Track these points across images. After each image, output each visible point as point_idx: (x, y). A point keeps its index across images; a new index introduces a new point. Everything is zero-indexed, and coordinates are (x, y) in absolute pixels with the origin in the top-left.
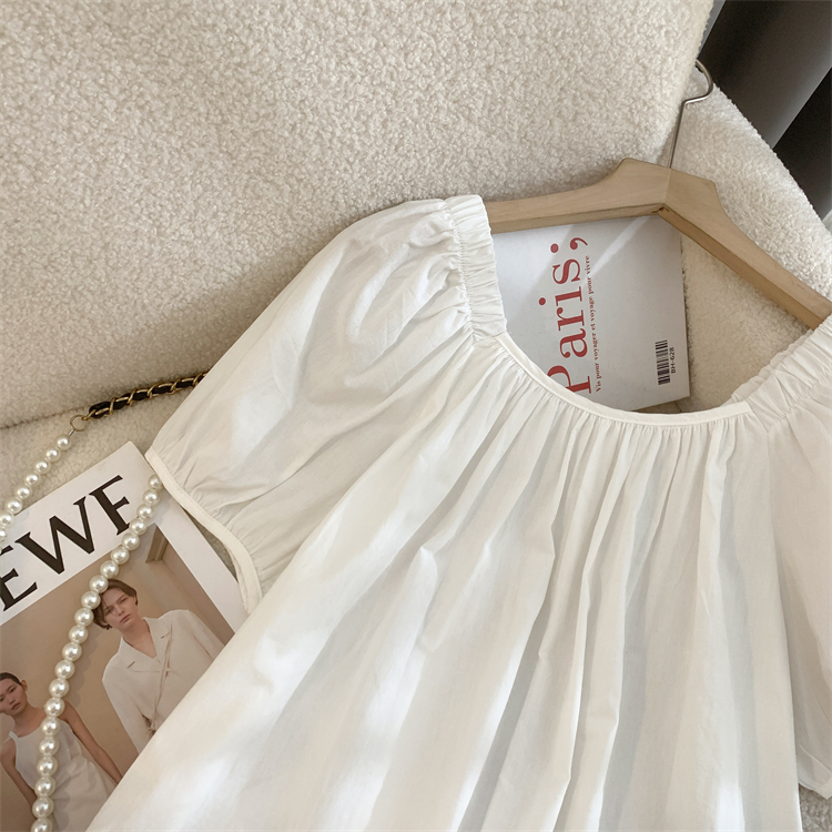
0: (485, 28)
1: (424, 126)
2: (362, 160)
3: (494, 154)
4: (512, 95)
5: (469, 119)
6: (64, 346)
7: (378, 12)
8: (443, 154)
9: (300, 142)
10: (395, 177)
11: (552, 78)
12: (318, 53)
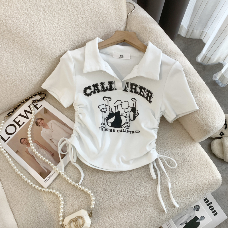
0: (79, 11)
1: (73, 32)
2: (63, 41)
3: (89, 33)
4: (89, 21)
5: (82, 28)
6: (15, 91)
7: (57, 14)
8: (79, 36)
9: (49, 41)
10: (70, 43)
11: (96, 16)
12: (47, 24)
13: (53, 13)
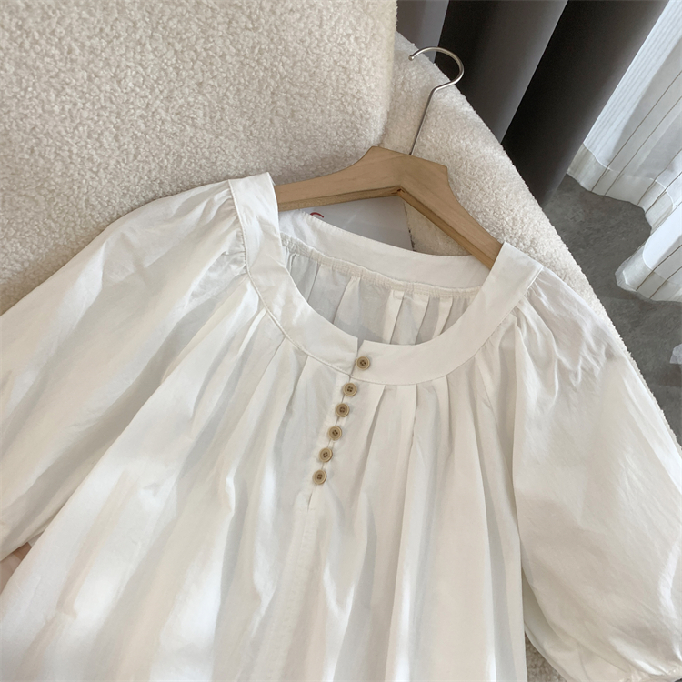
1: (153, 136)
2: (107, 168)
3: (227, 151)
4: (228, 103)
5: (196, 128)
7: (81, 50)
8: (179, 156)
9: (41, 161)
10: (141, 178)
11: (261, 85)
12: (35, 88)
13: (64, 42)
